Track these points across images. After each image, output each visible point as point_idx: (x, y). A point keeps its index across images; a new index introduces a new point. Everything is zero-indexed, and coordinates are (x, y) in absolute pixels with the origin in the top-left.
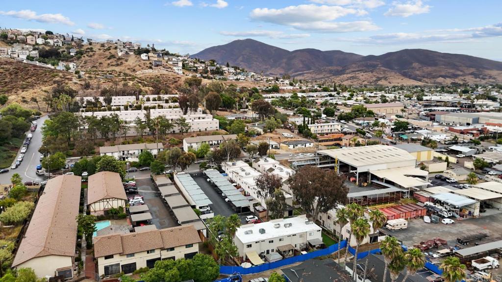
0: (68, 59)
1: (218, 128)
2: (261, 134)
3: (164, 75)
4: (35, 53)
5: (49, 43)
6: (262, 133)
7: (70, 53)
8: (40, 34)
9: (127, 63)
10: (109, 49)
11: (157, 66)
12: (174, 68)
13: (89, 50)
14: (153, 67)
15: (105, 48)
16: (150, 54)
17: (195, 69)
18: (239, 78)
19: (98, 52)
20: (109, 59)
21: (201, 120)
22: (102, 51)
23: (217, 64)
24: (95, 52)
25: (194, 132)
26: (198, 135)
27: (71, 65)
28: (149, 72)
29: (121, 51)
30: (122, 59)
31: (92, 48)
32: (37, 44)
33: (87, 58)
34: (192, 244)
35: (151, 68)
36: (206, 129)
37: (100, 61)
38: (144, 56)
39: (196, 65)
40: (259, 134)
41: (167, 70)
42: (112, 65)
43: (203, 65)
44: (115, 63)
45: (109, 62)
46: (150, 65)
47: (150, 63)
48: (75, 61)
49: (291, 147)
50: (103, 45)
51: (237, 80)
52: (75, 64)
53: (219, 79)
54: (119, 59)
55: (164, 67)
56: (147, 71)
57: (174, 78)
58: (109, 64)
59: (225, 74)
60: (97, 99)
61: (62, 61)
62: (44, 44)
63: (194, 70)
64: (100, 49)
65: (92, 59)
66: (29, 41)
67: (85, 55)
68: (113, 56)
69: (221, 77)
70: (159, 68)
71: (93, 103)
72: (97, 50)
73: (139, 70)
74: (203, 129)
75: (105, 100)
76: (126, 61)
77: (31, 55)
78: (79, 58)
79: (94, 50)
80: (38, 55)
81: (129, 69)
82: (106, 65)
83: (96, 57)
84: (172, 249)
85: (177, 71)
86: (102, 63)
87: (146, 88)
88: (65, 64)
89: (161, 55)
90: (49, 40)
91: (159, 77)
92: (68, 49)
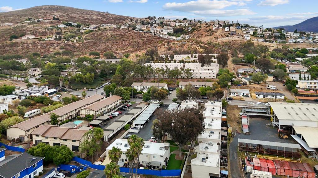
0: (187, 33)
1: (215, 78)
2: (246, 84)
3: (234, 40)
4: (171, 31)
5: (181, 25)
6: (248, 83)
7: (188, 29)
8: (180, 20)
9: (215, 34)
10: (209, 26)
11: (232, 35)
12: (245, 36)
13: (199, 27)
14: (229, 36)
15: (208, 26)
16: (231, 27)
17: (262, 35)
18: (297, 41)
19: (203, 28)
20: (207, 32)
21: (210, 71)
22: (205, 27)
23: (284, 31)
24: (202, 28)
25: (196, 78)
26: (198, 81)
27: (187, 37)
28: (226, 39)
29: (215, 27)
30: (214, 31)
31: (200, 26)
32: (175, 26)
33: (196, 32)
34: (76, 141)
35: (228, 36)
36: (205, 77)
37: (202, 34)
38: (227, 29)
39: (264, 33)
40: (245, 84)
41: (238, 37)
42: (207, 36)
43: (270, 33)
44: (209, 34)
45: (206, 34)
46: (228, 34)
47: (229, 33)
48: (190, 34)
49: (261, 96)
50: (207, 24)
51: (295, 42)
52: (188, 36)
53: (279, 42)
54: (213, 31)
55: (237, 35)
56: (225, 38)
57: (241, 43)
58: (206, 35)
59: (287, 38)
60: (167, 57)
61: (183, 34)
62: (179, 26)
63: (261, 37)
64: (204, 27)
65: (199, 32)
66: (172, 25)
67: (196, 30)
68: (210, 30)
69: (281, 41)
70: (233, 36)
71: (164, 58)
72: (203, 27)
73: (220, 38)
74: (203, 77)
75: (170, 57)
76: (216, 32)
77: (170, 32)
78: (192, 32)
79: (201, 27)
80: (173, 32)
81: (215, 37)
82: (204, 35)
83: (201, 31)
84: (66, 140)
85: (245, 38)
86: (203, 35)
87: (201, 50)
88: (183, 36)
89: (240, 27)
90: (182, 23)
91: (230, 42)
92: (188, 27)
